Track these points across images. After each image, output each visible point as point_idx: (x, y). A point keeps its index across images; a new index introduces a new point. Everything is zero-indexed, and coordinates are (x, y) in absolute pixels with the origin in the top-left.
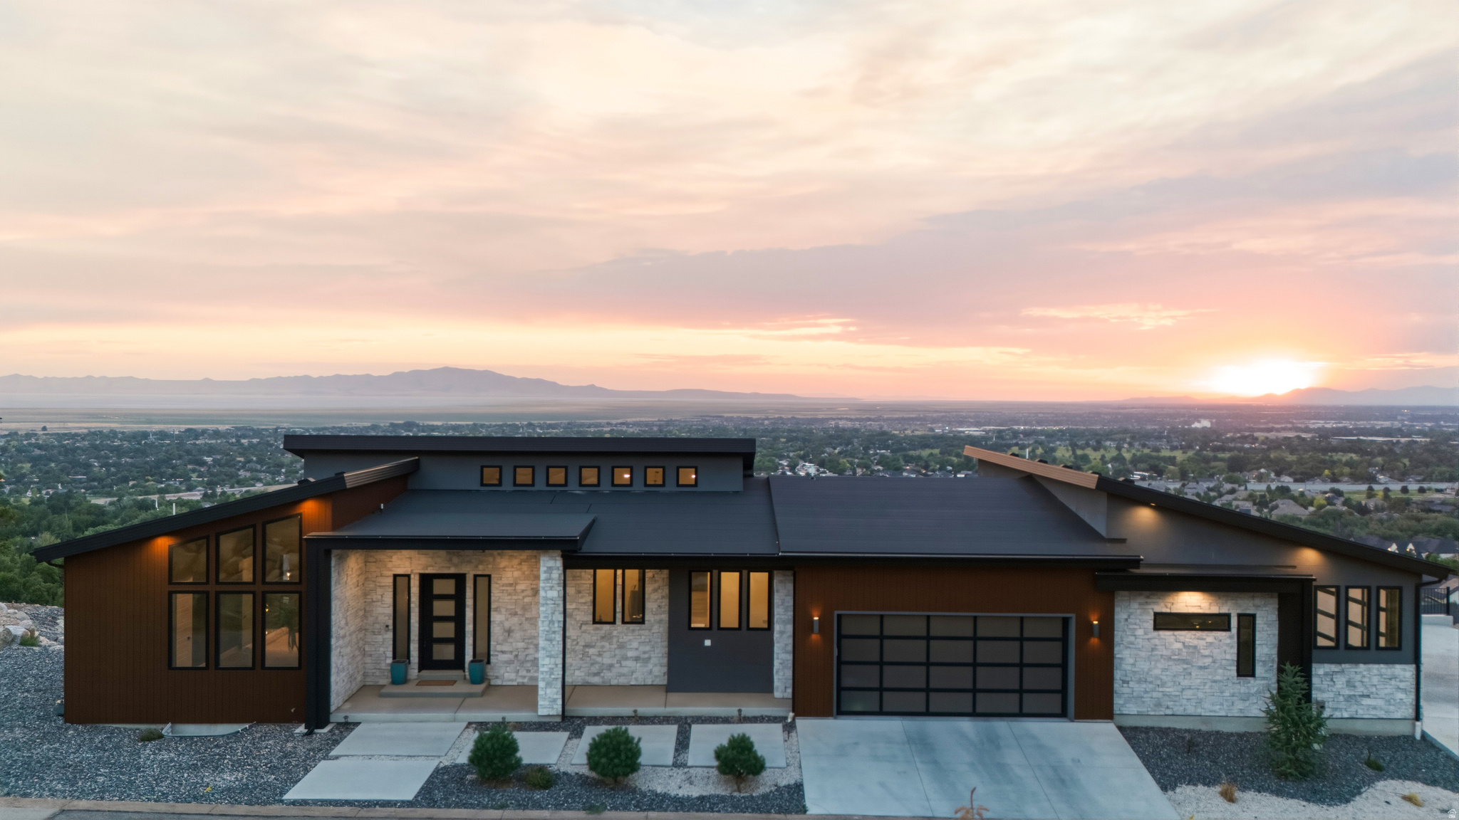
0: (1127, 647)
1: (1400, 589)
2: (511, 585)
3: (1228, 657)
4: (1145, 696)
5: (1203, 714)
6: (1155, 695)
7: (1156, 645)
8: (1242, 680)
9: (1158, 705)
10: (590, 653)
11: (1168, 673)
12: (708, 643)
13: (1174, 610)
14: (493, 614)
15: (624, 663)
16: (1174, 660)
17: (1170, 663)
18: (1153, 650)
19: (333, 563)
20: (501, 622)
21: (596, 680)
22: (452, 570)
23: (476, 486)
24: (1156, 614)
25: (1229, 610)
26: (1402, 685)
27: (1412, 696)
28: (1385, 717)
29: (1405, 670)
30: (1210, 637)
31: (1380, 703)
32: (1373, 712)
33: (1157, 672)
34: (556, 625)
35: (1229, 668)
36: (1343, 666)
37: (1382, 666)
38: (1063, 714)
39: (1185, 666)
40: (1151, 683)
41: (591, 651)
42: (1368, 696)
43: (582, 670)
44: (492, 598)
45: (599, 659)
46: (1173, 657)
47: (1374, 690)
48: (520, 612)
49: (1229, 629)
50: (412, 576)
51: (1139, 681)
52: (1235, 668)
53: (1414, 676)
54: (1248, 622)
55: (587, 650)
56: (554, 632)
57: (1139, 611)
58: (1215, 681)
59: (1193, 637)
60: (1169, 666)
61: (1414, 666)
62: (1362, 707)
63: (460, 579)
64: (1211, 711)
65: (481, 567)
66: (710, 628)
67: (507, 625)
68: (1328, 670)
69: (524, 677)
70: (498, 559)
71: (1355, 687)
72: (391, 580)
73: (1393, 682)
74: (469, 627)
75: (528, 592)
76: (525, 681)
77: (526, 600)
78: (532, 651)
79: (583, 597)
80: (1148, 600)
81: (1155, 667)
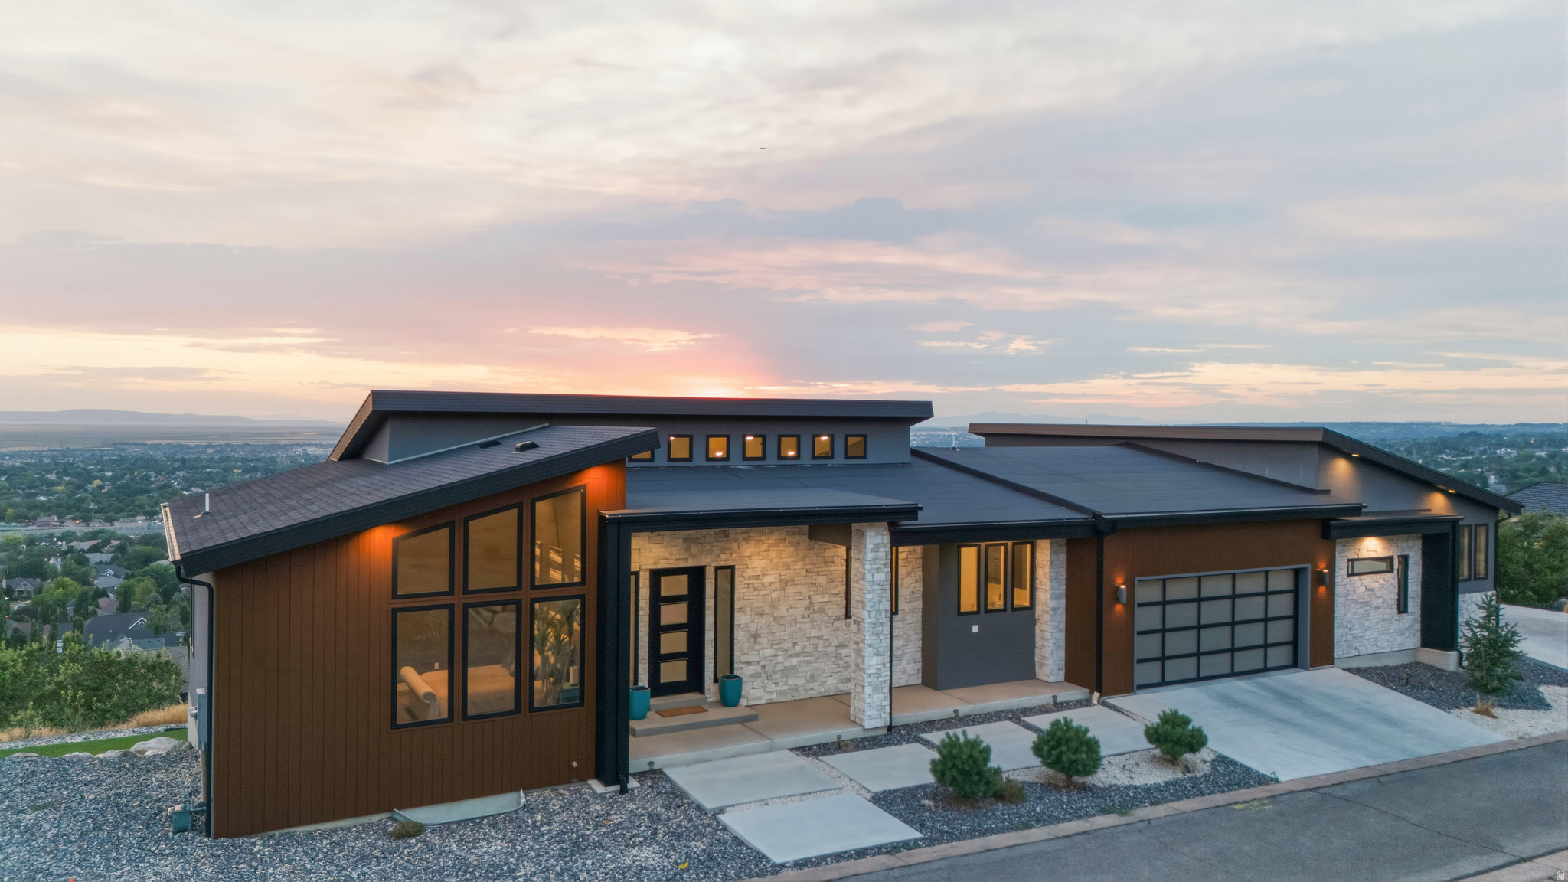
1: (1487, 525)
2: (758, 577)
3: (1392, 596)
4: (1342, 640)
5: (1378, 652)
6: (1348, 638)
7: (1349, 590)
8: (1401, 616)
9: (1350, 647)
10: (843, 655)
11: (1357, 616)
12: (975, 629)
13: (1360, 556)
14: (736, 615)
17: (1358, 606)
18: (1347, 595)
20: (747, 626)
22: (690, 563)
24: (1350, 561)
25: (1393, 553)
30: (1382, 579)
33: (1350, 615)
34: (883, 615)
35: (1393, 606)
37: (1478, 594)
38: (1295, 664)
39: (1367, 608)
40: (1347, 626)
44: (736, 596)
46: (1359, 601)
48: (767, 611)
49: (1393, 571)
50: (641, 574)
51: (1338, 626)
52: (1397, 606)
54: (1404, 563)
55: (840, 651)
56: (882, 624)
57: (1338, 559)
58: (1384, 620)
59: (1373, 580)
60: (1357, 609)
61: (1495, 592)
63: (696, 575)
64: (1383, 648)
65: (723, 556)
66: (978, 612)
67: (753, 627)
69: (771, 693)
70: (744, 546)
74: (709, 636)
75: (777, 585)
76: (774, 697)
77: (775, 595)
78: (781, 659)
79: (836, 586)
80: (1344, 548)
81: (1349, 612)
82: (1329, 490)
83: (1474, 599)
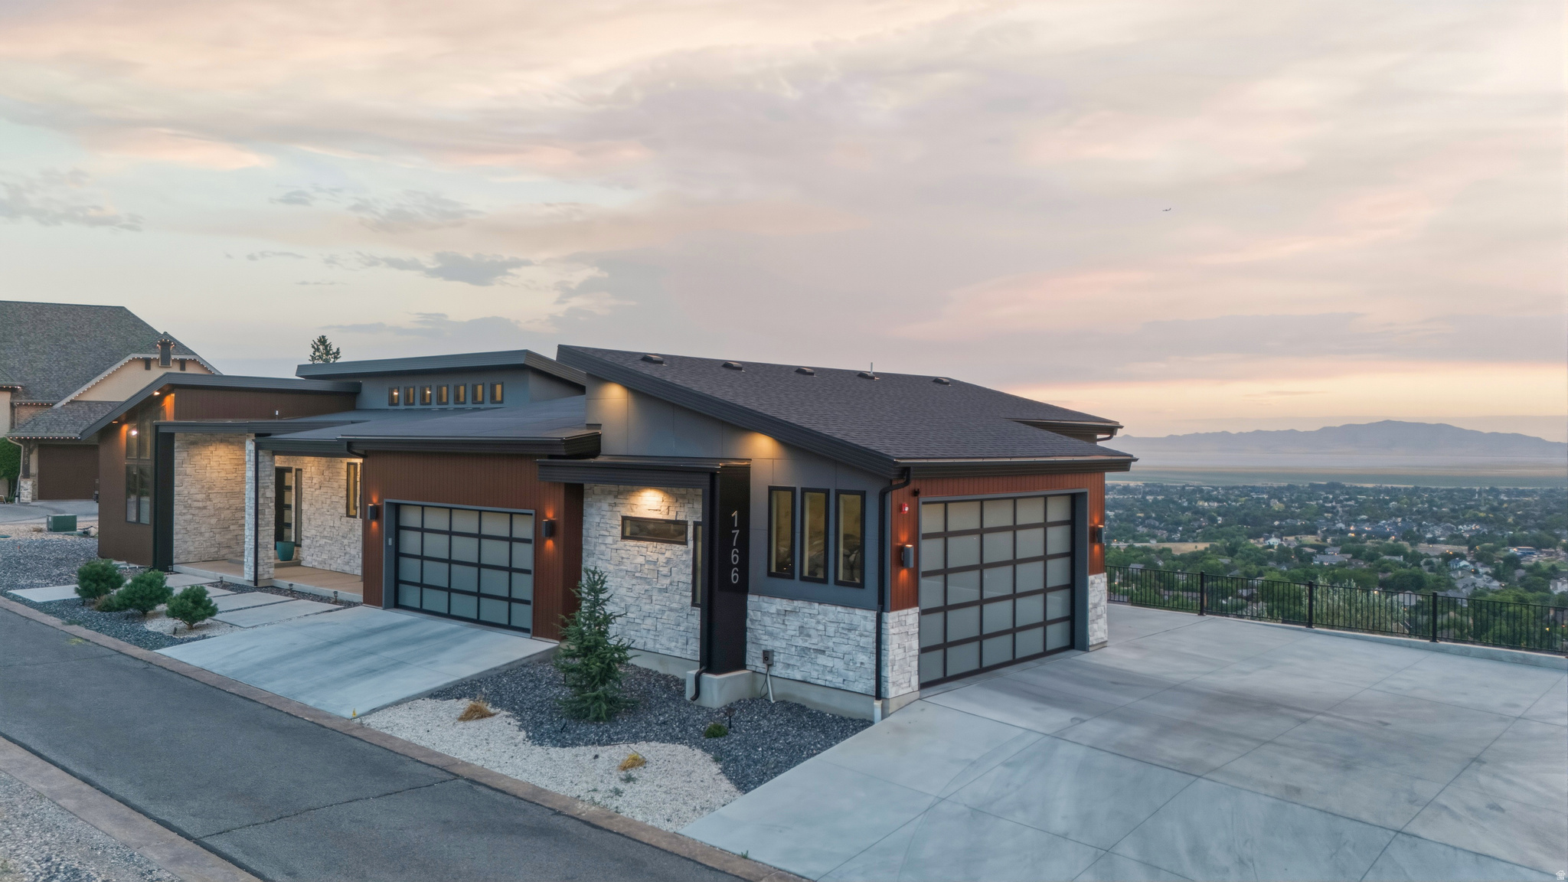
0: (599, 559)
1: (864, 495)
2: (310, 479)
3: (683, 578)
5: (661, 651)
7: (622, 558)
8: (696, 611)
10: (345, 544)
11: (631, 594)
13: (633, 515)
14: (303, 503)
15: (359, 555)
16: (637, 578)
17: (634, 581)
18: (620, 563)
19: (176, 445)
20: (306, 511)
22: (286, 464)
23: (386, 406)
24: (625, 519)
25: (686, 516)
26: (861, 641)
27: (874, 659)
28: (841, 685)
29: (865, 618)
30: (669, 551)
31: (839, 665)
32: (829, 677)
33: (623, 591)
34: (252, 501)
35: (685, 594)
36: (796, 603)
37: (839, 609)
39: (647, 587)
40: (616, 604)
41: (346, 542)
42: (823, 652)
43: (342, 558)
44: (302, 490)
45: (349, 549)
46: (637, 575)
47: (831, 644)
48: (313, 503)
49: (685, 543)
52: (690, 594)
53: (877, 630)
55: (343, 540)
56: (251, 508)
57: (610, 514)
58: (671, 610)
59: (653, 550)
60: (633, 585)
61: (877, 613)
62: (817, 667)
64: (668, 649)
65: (297, 465)
67: (309, 513)
68: (780, 608)
69: (315, 560)
70: (304, 460)
71: (809, 636)
73: (852, 635)
74: (294, 514)
75: (317, 486)
76: (316, 564)
77: (317, 492)
78: (319, 538)
79: (341, 491)
80: (617, 501)
81: (621, 586)
82: (601, 425)
83: (831, 617)
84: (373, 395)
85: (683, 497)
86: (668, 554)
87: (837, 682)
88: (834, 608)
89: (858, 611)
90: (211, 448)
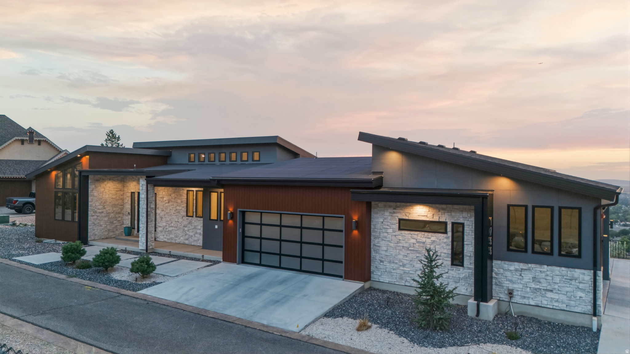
0: (383, 240)
1: (580, 209)
2: (162, 198)
3: (445, 251)
4: (393, 271)
6: (398, 271)
7: (400, 240)
8: (455, 268)
9: (401, 278)
10: (185, 230)
11: (407, 258)
12: (216, 227)
13: (411, 218)
14: (157, 210)
15: (196, 235)
16: (411, 250)
17: (409, 252)
18: (398, 243)
20: (159, 214)
21: (187, 242)
24: (400, 220)
25: (446, 219)
26: (581, 286)
27: (591, 296)
28: (565, 309)
29: (584, 274)
30: (434, 237)
31: (563, 298)
32: (556, 304)
33: (401, 257)
34: (144, 210)
35: (446, 259)
36: (530, 265)
37: (563, 269)
39: (418, 255)
40: (396, 263)
41: (186, 229)
42: (551, 291)
43: (183, 237)
44: (157, 203)
45: (188, 233)
46: (410, 248)
47: (556, 287)
48: (164, 210)
49: (446, 232)
50: (136, 193)
51: (390, 262)
52: (450, 259)
53: (592, 280)
54: (458, 228)
55: (184, 228)
56: (144, 213)
57: (389, 217)
59: (423, 236)
60: (408, 254)
61: (592, 271)
62: (546, 299)
66: (217, 220)
67: (161, 215)
68: (518, 267)
69: (165, 238)
71: (540, 282)
72: (130, 194)
73: (573, 282)
75: (167, 201)
76: (166, 240)
77: (167, 204)
78: (167, 227)
79: (183, 204)
80: (395, 211)
81: (399, 254)
82: (383, 172)
83: (557, 273)
84: (179, 157)
85: (443, 209)
86: (433, 239)
87: (563, 307)
88: (558, 268)
89: (576, 270)
90: (106, 183)
